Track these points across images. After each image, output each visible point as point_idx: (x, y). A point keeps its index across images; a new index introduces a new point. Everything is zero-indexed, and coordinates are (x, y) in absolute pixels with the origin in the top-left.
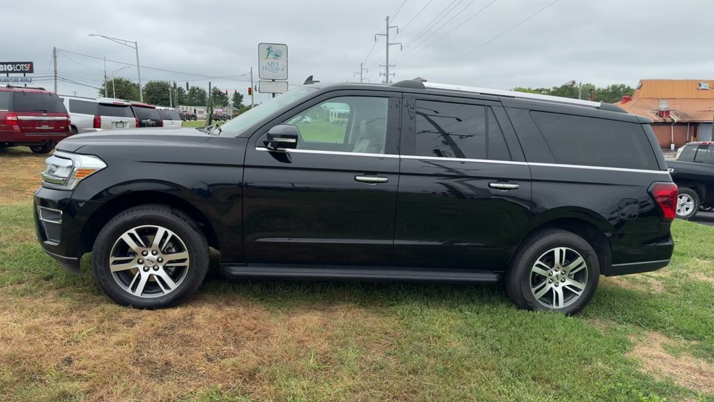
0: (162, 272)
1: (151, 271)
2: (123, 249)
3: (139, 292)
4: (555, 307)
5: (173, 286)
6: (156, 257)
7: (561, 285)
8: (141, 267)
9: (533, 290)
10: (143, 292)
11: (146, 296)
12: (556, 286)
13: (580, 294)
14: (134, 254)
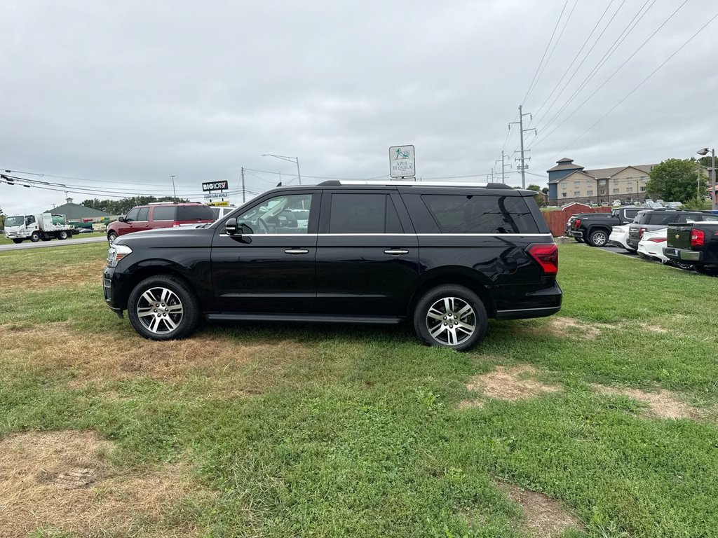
0: (167, 318)
1: (162, 317)
2: (145, 303)
3: (155, 330)
4: (450, 344)
5: (175, 326)
6: (164, 308)
7: (455, 327)
8: (156, 314)
9: (430, 331)
10: (157, 330)
11: (159, 333)
12: (451, 328)
13: (471, 334)
14: (152, 306)
